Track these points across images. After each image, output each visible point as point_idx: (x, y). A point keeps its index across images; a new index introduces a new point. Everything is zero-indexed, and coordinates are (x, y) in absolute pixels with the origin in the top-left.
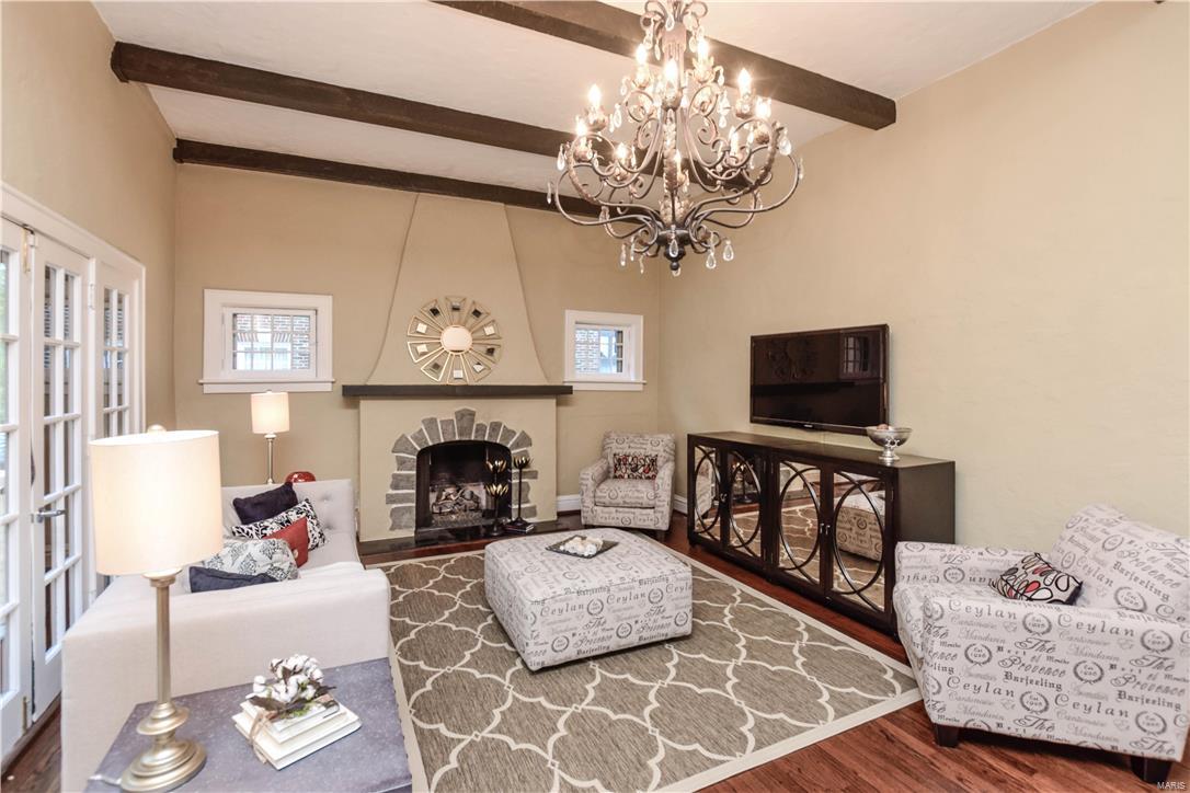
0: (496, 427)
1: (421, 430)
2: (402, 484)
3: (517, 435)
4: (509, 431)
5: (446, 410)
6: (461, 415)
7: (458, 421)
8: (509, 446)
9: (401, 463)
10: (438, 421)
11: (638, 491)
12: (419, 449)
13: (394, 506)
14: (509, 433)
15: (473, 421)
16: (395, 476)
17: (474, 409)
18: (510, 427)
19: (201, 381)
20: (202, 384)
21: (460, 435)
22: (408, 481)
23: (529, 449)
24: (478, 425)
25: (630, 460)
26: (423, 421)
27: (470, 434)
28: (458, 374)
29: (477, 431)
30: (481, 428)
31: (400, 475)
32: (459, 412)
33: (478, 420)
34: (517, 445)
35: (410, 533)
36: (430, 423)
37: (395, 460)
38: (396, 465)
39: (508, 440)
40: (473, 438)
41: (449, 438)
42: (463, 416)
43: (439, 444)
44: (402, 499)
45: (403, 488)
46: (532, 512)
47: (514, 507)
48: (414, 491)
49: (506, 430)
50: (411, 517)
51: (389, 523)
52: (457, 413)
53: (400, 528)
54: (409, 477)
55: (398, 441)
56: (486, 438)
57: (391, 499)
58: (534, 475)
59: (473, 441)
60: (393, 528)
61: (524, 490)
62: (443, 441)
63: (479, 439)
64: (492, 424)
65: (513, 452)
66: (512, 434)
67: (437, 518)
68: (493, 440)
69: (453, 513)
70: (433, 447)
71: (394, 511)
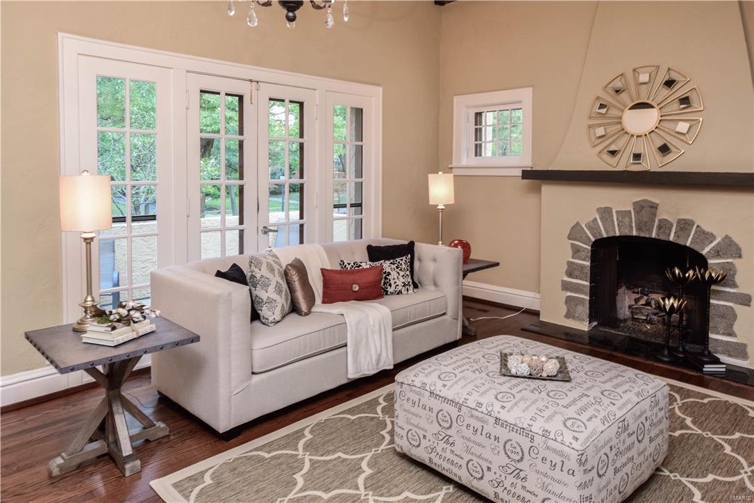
0: (685, 225)
1: (596, 219)
2: (576, 273)
3: (718, 240)
4: (704, 232)
5: (623, 200)
6: (639, 207)
7: (637, 213)
8: (704, 252)
9: (576, 251)
10: (614, 211)
12: (593, 240)
13: (569, 294)
14: (707, 237)
15: (655, 215)
16: (570, 264)
17: (657, 202)
18: (707, 228)
19: (450, 166)
20: (452, 168)
21: (639, 229)
22: (581, 271)
23: (736, 262)
24: (660, 220)
26: (599, 210)
27: (651, 230)
29: (659, 228)
30: (664, 225)
31: (574, 263)
32: (636, 202)
33: (662, 215)
34: (717, 253)
35: (584, 326)
36: (606, 212)
37: (569, 247)
38: (570, 253)
39: (704, 244)
40: (654, 235)
41: (626, 232)
42: (642, 207)
43: (614, 238)
44: (576, 289)
45: (576, 278)
46: (741, 351)
47: (712, 336)
48: (588, 284)
49: (700, 231)
50: (584, 310)
51: (564, 310)
52: (635, 204)
53: (574, 318)
54: (582, 267)
55: (573, 228)
56: (672, 238)
57: (566, 286)
58: (745, 300)
59: (654, 239)
60: (568, 316)
61: (723, 317)
62: (618, 234)
63: (662, 237)
64: (679, 221)
65: (710, 261)
66: (710, 237)
67: (629, 323)
68: (682, 243)
69: (650, 322)
70: (608, 238)
71: (569, 299)
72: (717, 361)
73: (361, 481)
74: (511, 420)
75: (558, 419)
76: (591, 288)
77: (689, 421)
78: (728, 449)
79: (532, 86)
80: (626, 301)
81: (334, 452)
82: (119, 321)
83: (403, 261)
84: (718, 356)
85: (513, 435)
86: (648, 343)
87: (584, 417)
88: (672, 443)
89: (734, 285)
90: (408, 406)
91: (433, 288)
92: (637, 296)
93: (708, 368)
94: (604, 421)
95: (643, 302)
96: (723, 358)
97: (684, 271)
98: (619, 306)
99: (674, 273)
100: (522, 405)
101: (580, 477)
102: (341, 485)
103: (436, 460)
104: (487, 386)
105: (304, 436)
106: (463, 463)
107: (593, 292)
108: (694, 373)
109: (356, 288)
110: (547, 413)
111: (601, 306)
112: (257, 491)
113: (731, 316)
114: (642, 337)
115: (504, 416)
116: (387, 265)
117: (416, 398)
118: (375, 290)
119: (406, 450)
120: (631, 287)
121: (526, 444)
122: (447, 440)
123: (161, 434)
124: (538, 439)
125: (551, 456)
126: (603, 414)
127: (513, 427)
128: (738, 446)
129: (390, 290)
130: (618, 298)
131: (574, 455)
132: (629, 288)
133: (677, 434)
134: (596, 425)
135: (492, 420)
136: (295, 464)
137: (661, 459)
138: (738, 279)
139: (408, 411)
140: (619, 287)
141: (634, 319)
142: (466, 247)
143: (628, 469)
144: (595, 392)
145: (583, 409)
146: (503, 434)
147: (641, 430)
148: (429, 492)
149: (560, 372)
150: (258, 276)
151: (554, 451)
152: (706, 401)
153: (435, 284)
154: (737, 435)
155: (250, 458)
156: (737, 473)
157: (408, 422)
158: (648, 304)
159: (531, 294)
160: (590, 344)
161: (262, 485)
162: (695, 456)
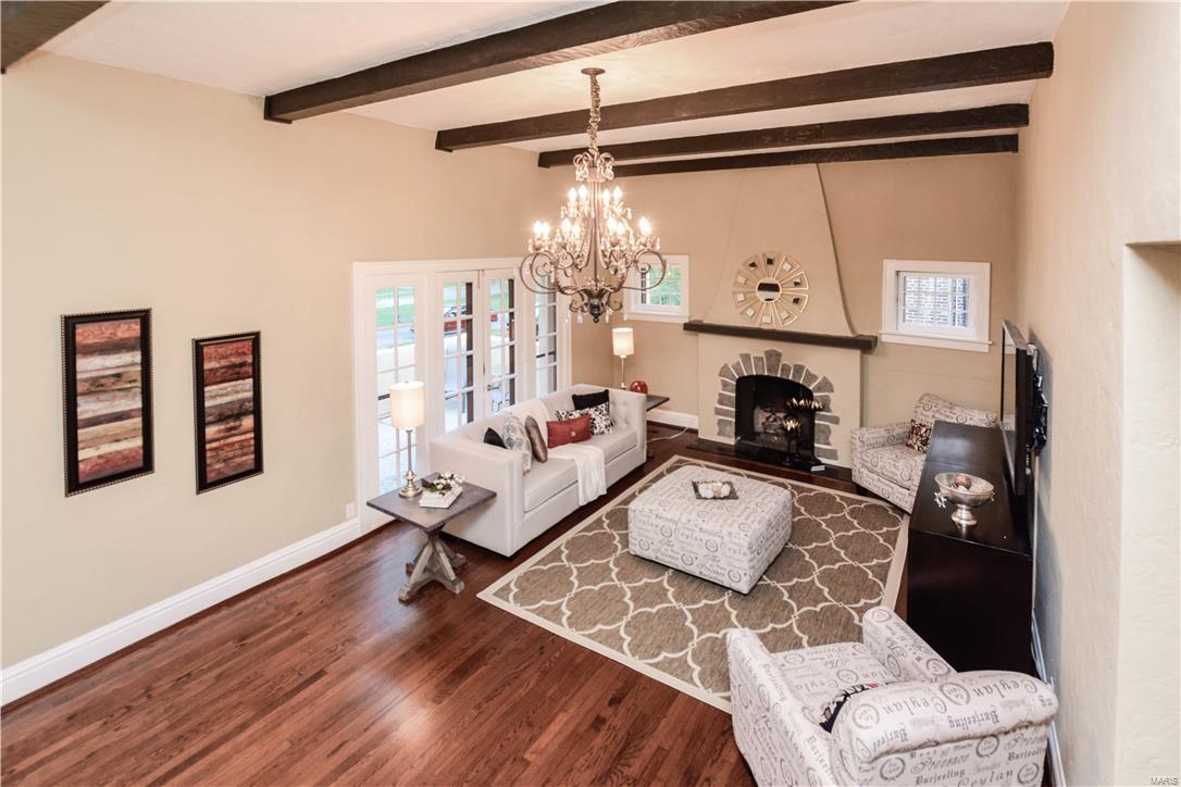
0: (799, 369)
1: (739, 362)
2: (725, 402)
3: (819, 380)
4: (811, 374)
5: (758, 348)
6: (769, 354)
7: (767, 359)
8: (811, 388)
9: (725, 385)
10: (752, 357)
11: (895, 466)
12: (737, 377)
13: (720, 417)
15: (779, 361)
16: (720, 395)
17: (780, 351)
18: (812, 371)
21: (769, 371)
22: (730, 400)
23: (831, 395)
24: (782, 365)
25: (924, 430)
26: (741, 356)
27: (777, 372)
28: (766, 319)
29: (782, 370)
30: (786, 369)
31: (723, 395)
32: (768, 352)
33: (784, 361)
34: (819, 389)
35: (731, 441)
36: (746, 357)
37: (720, 382)
38: (721, 387)
39: (811, 383)
40: (779, 375)
41: (760, 373)
42: (771, 355)
43: (752, 376)
44: (726, 413)
45: (726, 405)
46: (833, 454)
47: (816, 445)
48: (733, 409)
49: (808, 373)
50: (731, 429)
51: (717, 429)
52: (766, 352)
53: (724, 435)
54: (730, 397)
55: (723, 368)
56: (790, 378)
57: (718, 412)
58: (836, 420)
59: (780, 379)
60: (720, 434)
61: (823, 432)
62: (755, 373)
63: (785, 377)
64: (796, 366)
65: (815, 394)
66: (814, 378)
67: (763, 436)
68: (796, 381)
69: (777, 435)
70: (748, 377)
71: (720, 422)
72: (819, 463)
73: (613, 575)
74: (710, 529)
75: (736, 525)
76: (737, 412)
77: (802, 510)
78: (824, 526)
79: (689, 255)
80: (761, 418)
81: (588, 560)
82: (443, 489)
83: (602, 407)
84: (820, 459)
85: (711, 537)
86: (775, 451)
87: (749, 522)
88: (794, 526)
89: (829, 411)
90: (640, 525)
91: (625, 425)
92: (768, 415)
93: (814, 469)
94: (760, 522)
95: (771, 419)
96: (823, 460)
97: (798, 401)
98: (755, 421)
99: (792, 403)
100: (715, 518)
101: (749, 556)
102: (603, 580)
103: (660, 557)
104: (691, 508)
105: (562, 552)
106: (680, 557)
107: (738, 415)
108: (805, 474)
109: (573, 434)
110: (729, 522)
111: (743, 425)
112: (551, 591)
113: (828, 431)
114: (771, 446)
115: (705, 526)
116: (591, 411)
117: (646, 519)
118: (585, 434)
119: (638, 553)
120: (763, 407)
121: (719, 541)
122: (669, 544)
123: (461, 563)
124: (726, 538)
125: (733, 546)
126: (758, 518)
127: (710, 533)
128: (829, 523)
129: (595, 431)
130: (755, 416)
131: (746, 544)
132: (762, 408)
133: (796, 519)
134: (755, 526)
135: (698, 530)
136: (567, 572)
137: (787, 538)
138: (832, 407)
139: (640, 528)
140: (754, 408)
141: (766, 433)
142: (643, 388)
143: (771, 548)
144: (753, 505)
145: (748, 517)
146: (705, 537)
147: (778, 524)
148: (658, 577)
149: (731, 493)
150: (514, 439)
151: (735, 543)
152: (812, 494)
153: (627, 422)
154: (829, 516)
155: (534, 571)
156: (828, 540)
157: (640, 535)
158: (775, 420)
159: (691, 416)
160: (736, 456)
161: (552, 587)
162: (806, 533)
